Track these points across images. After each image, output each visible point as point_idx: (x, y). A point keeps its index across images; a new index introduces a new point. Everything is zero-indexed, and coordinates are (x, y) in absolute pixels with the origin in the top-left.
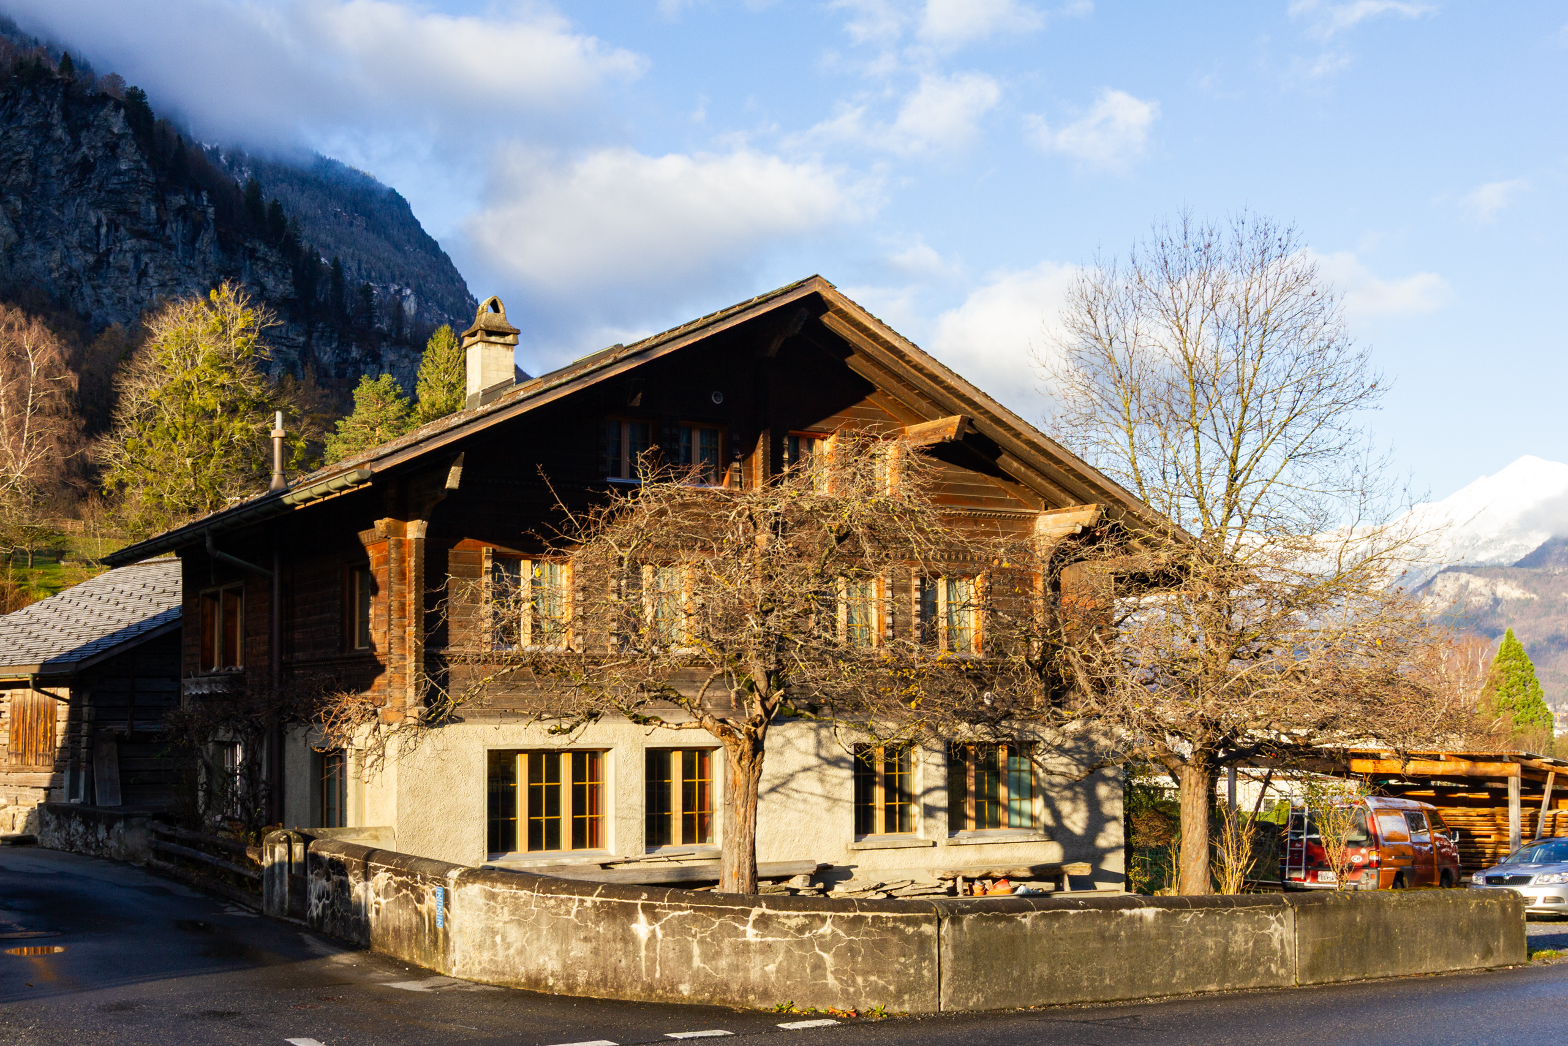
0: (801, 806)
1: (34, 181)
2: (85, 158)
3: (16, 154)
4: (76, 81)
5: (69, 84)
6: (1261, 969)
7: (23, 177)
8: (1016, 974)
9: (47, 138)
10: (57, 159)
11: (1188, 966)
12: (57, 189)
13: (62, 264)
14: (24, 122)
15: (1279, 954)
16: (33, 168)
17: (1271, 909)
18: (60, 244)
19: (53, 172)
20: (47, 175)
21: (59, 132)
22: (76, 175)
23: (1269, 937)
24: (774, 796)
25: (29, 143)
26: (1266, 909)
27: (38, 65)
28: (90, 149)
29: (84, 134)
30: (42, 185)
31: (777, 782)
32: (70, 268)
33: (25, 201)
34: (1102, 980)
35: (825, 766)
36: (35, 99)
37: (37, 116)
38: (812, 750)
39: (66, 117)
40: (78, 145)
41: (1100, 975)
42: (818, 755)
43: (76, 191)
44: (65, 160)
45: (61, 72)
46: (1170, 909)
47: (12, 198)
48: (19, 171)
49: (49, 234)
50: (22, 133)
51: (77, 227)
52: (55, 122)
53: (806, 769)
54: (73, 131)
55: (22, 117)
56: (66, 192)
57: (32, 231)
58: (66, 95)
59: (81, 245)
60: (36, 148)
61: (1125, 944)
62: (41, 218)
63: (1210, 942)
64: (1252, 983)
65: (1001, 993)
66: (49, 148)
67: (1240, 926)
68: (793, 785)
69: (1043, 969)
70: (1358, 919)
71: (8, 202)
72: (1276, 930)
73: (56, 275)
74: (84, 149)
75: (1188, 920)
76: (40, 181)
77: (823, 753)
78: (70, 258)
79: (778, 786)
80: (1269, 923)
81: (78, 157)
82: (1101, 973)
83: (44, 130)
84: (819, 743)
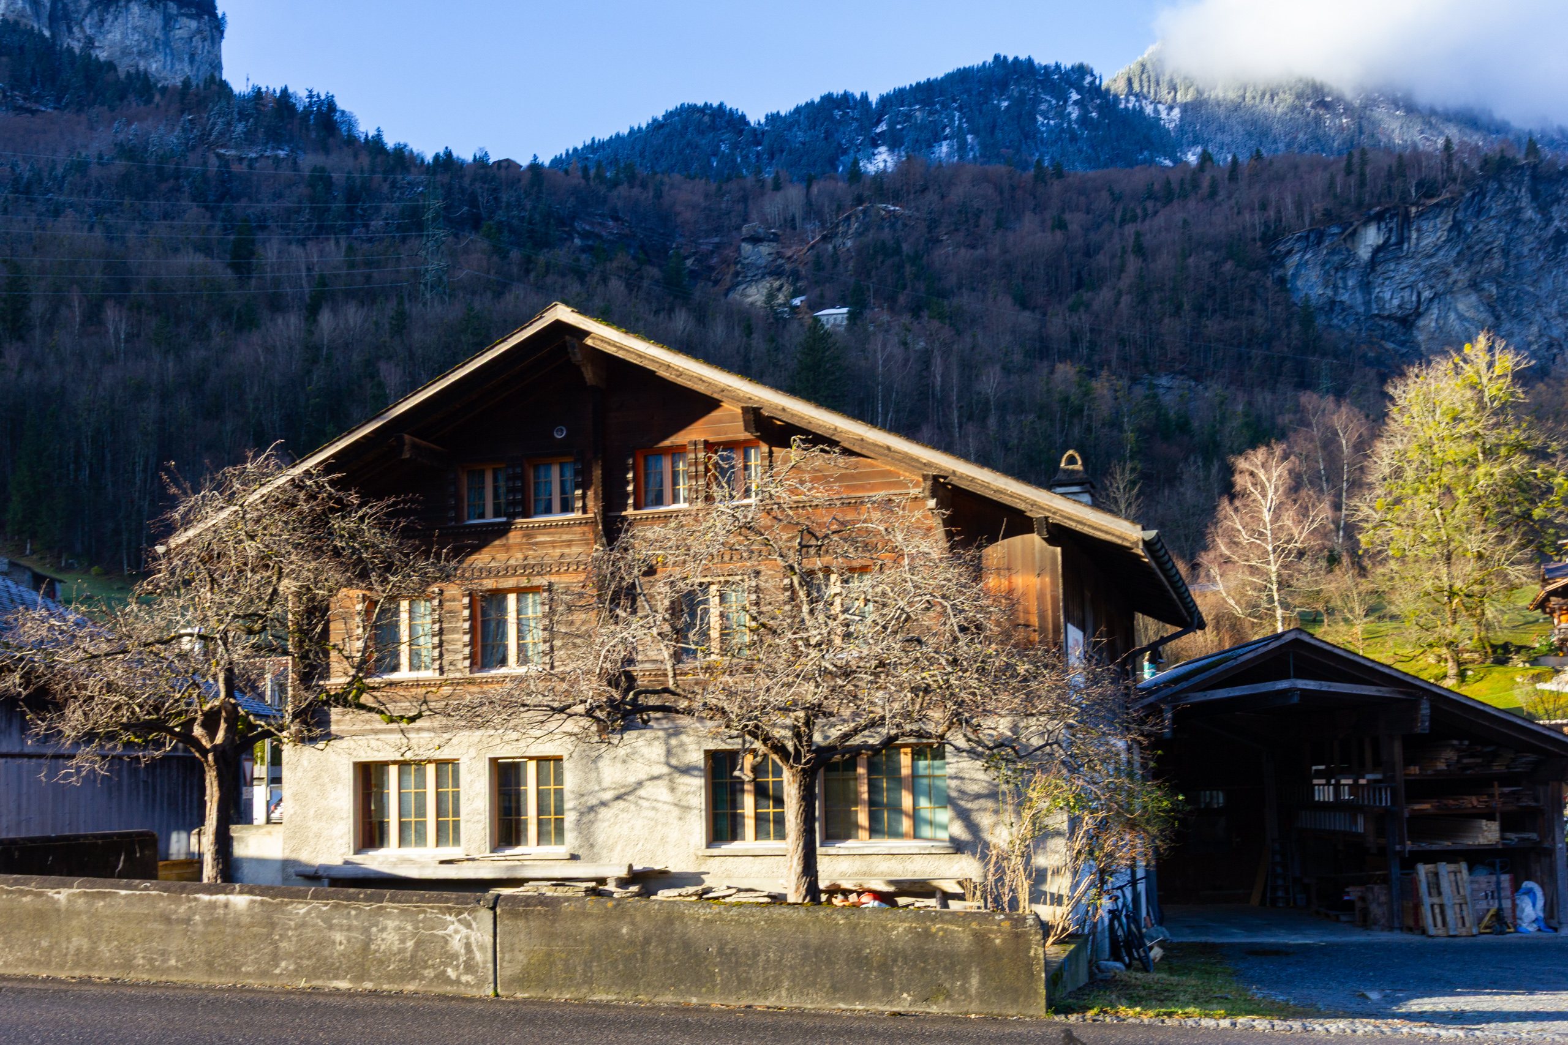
0: (652, 814)
1: (1507, 265)
2: (1558, 231)
3: (1487, 244)
4: (1541, 161)
5: (1535, 166)
6: (429, 973)
7: (1496, 264)
8: (44, 944)
9: (1517, 222)
10: (1529, 239)
11: (301, 958)
12: (1531, 266)
13: (1541, 336)
14: (1493, 213)
15: (462, 959)
16: (1505, 252)
17: (449, 908)
18: (1538, 317)
19: (1526, 251)
20: (1519, 256)
21: (1529, 213)
22: (1550, 249)
23: (445, 940)
24: (621, 804)
25: (1499, 231)
26: (440, 908)
27: (1502, 157)
28: (1562, 221)
29: (1555, 208)
30: (1515, 267)
31: (622, 791)
32: (1550, 337)
33: (1499, 285)
34: (164, 961)
35: (677, 775)
36: (1502, 188)
37: (1505, 203)
38: (663, 759)
39: (1535, 195)
40: (1549, 220)
41: (163, 954)
42: (668, 764)
43: (1552, 263)
44: (1537, 238)
45: (1526, 156)
46: (273, 897)
47: (1486, 285)
48: (1492, 258)
49: (1526, 310)
50: (1492, 223)
51: (1555, 297)
52: (1523, 204)
53: (653, 778)
54: (1544, 209)
55: (1490, 209)
56: (1541, 268)
57: (1508, 311)
58: (1534, 178)
59: (1560, 314)
60: (1507, 234)
61: (200, 928)
62: (1517, 297)
63: (339, 936)
64: (411, 987)
65: (24, 960)
66: (1520, 231)
67: (391, 924)
68: (642, 792)
69: (79, 942)
70: (624, 931)
71: (1483, 289)
72: (456, 932)
73: (1535, 347)
74: (1557, 223)
75: (302, 911)
76: (1512, 263)
77: (674, 762)
78: (1549, 327)
79: (626, 794)
80: (444, 925)
81: (1551, 231)
82: (164, 953)
83: (1514, 215)
84: (669, 753)
